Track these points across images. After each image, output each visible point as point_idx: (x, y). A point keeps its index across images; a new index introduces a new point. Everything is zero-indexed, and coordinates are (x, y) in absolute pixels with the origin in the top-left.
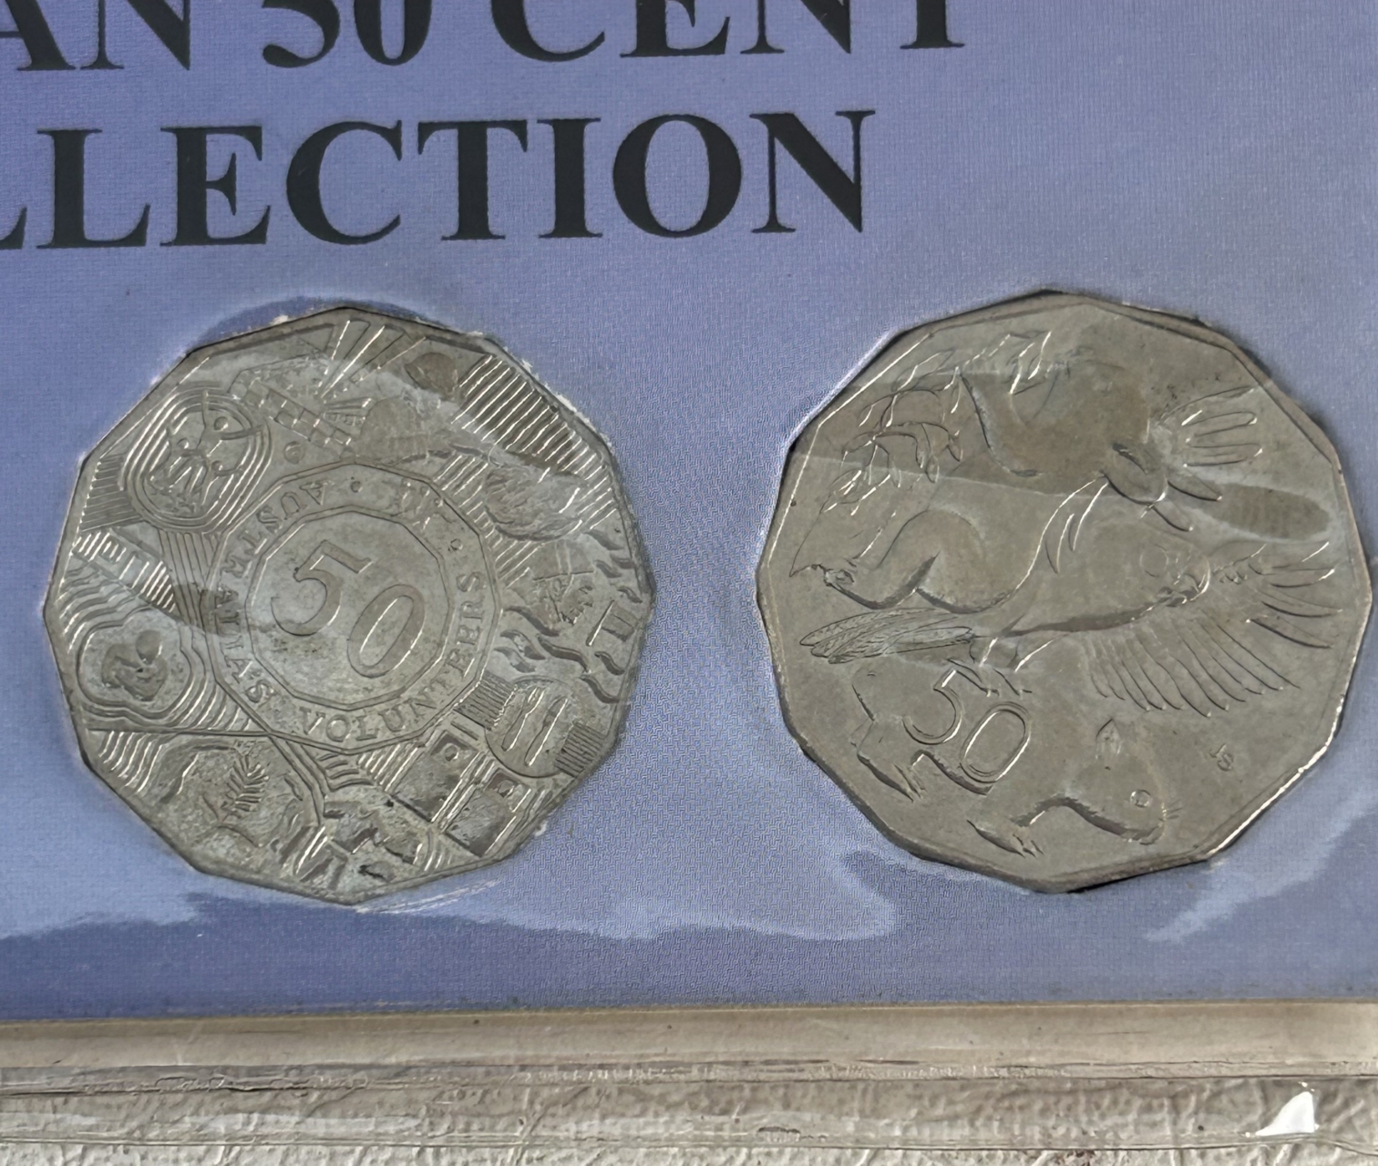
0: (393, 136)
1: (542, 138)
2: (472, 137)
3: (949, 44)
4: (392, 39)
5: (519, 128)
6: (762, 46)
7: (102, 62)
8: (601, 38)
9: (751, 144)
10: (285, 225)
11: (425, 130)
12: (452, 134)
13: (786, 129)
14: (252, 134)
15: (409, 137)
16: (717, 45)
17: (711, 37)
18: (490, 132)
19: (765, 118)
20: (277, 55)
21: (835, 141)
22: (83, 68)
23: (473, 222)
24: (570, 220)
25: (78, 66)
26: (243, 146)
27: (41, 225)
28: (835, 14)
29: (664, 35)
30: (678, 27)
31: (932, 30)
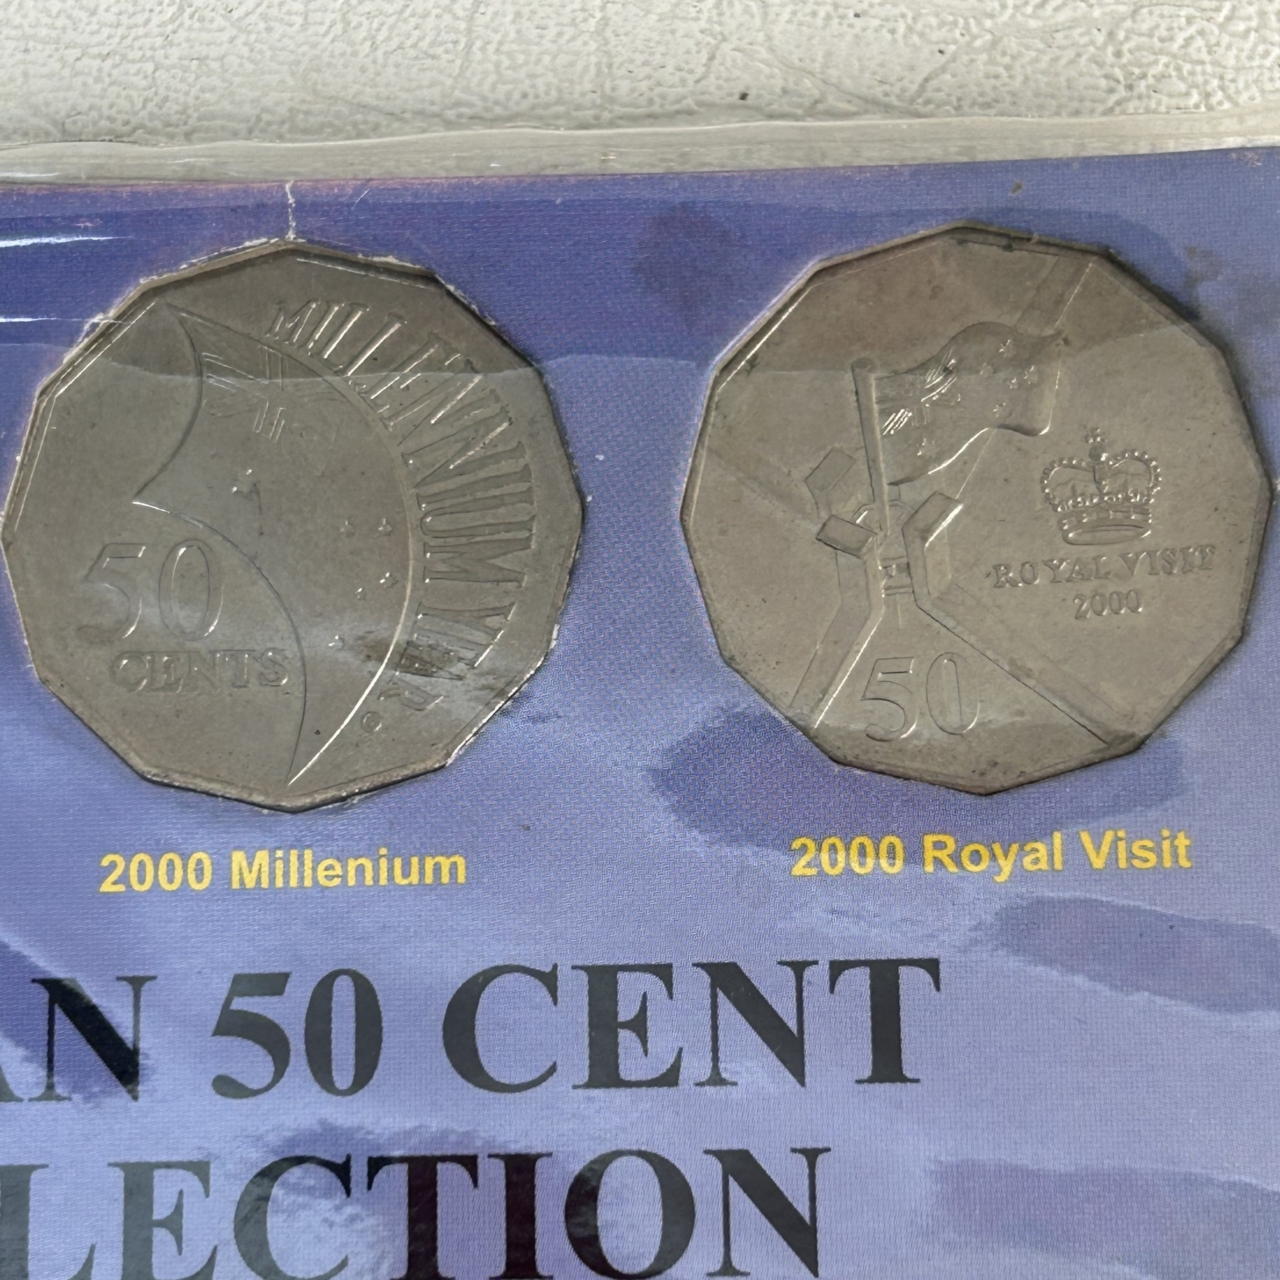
0: (342, 1171)
1: (494, 1174)
3: (904, 1080)
4: (343, 1070)
5: (470, 1163)
6: (716, 1079)
7: (50, 1095)
8: (553, 1070)
9: (704, 1179)
11: (375, 1164)
12: (403, 1169)
13: (741, 1168)
14: (200, 1169)
15: (359, 1171)
16: (670, 1078)
17: (664, 1068)
18: (440, 1166)
19: (719, 1154)
20: (226, 1086)
22: (31, 1100)
23: (422, 1265)
24: (520, 1263)
25: (26, 1097)
26: (189, 1183)
28: (788, 1047)
29: (617, 1066)
30: (632, 1061)
31: (888, 1064)
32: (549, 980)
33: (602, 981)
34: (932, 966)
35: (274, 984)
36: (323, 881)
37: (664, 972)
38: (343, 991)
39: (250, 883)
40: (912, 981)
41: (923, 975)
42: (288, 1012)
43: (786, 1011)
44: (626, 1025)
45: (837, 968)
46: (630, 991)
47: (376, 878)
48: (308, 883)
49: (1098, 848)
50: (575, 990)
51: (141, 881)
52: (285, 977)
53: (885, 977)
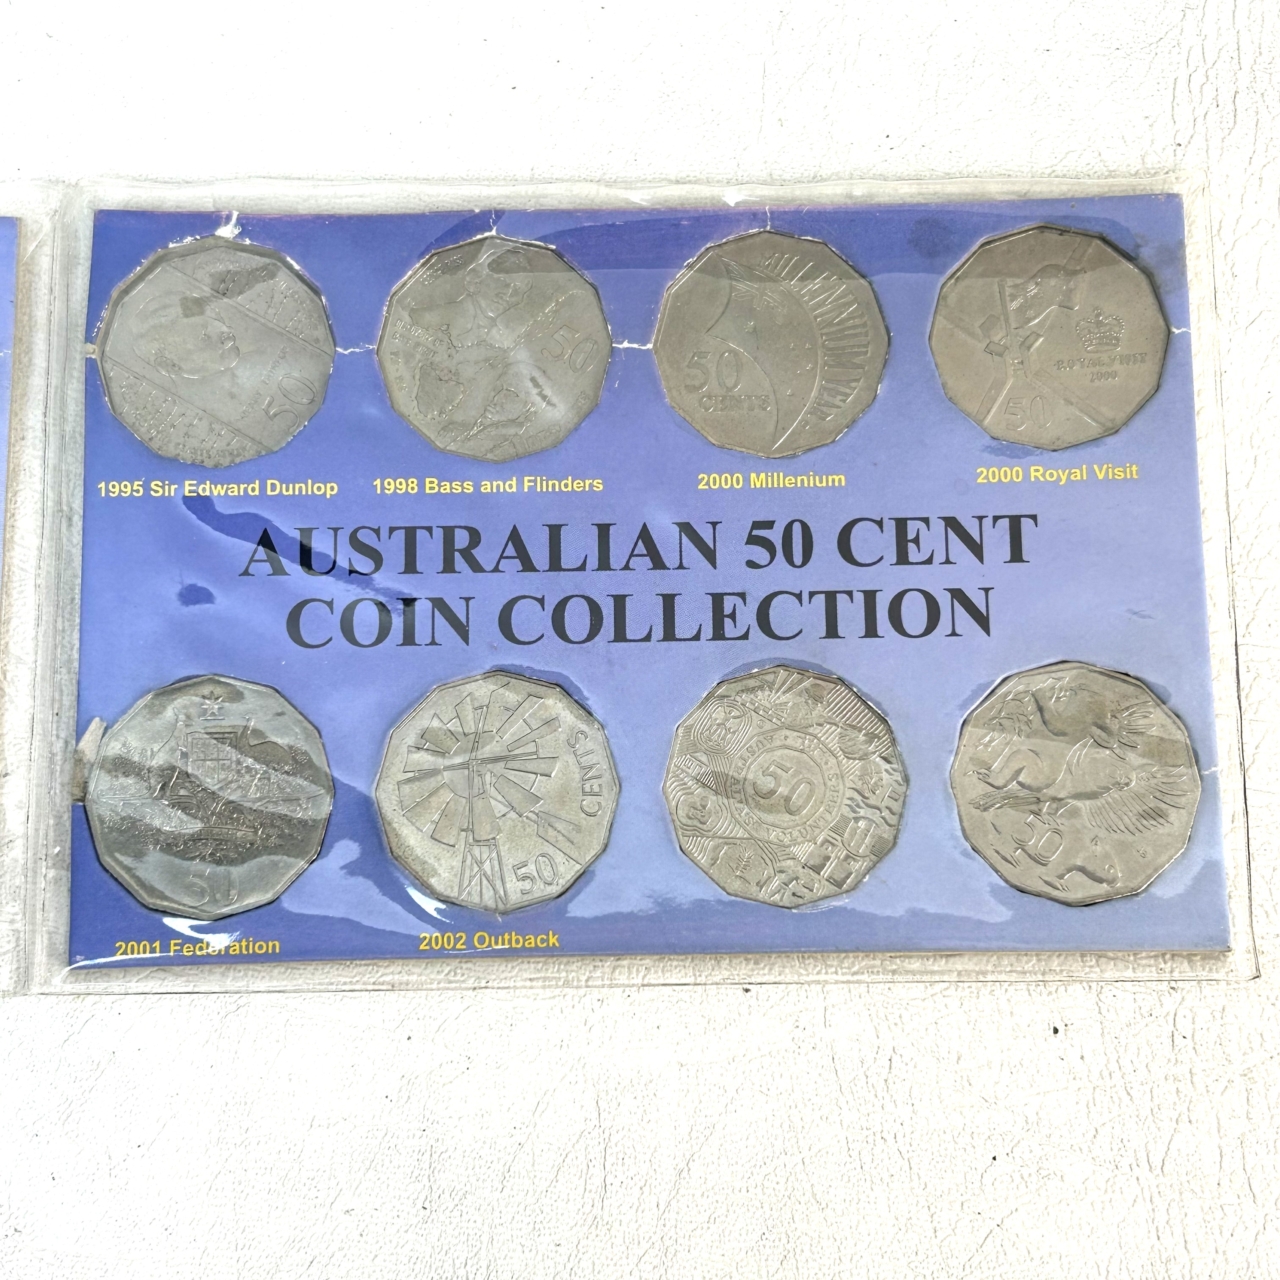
0: (799, 596)
1: (859, 598)
2: (831, 597)
3: (1024, 561)
4: (798, 558)
5: (850, 594)
6: (948, 561)
7: (681, 567)
8: (881, 558)
9: (944, 601)
10: (756, 633)
11: (812, 594)
12: (823, 596)
13: (958, 595)
14: (742, 596)
15: (805, 597)
16: (929, 561)
17: (926, 557)
18: (838, 595)
19: (949, 590)
20: (751, 564)
21: (978, 600)
22: (674, 569)
23: (832, 632)
24: (871, 631)
25: (671, 567)
26: (738, 601)
27: (658, 632)
28: (977, 549)
29: (908, 557)
30: (913, 554)
31: (1017, 556)
32: (880, 523)
33: (901, 524)
34: (1034, 518)
35: (769, 525)
36: (788, 485)
37: (926, 521)
38: (797, 529)
39: (758, 486)
40: (1026, 524)
41: (1031, 521)
42: (775, 535)
43: (976, 537)
44: (911, 541)
45: (996, 519)
46: (912, 529)
47: (809, 484)
48: (781, 486)
49: (1100, 471)
50: (890, 528)
51: (715, 484)
52: (773, 522)
53: (1015, 522)
